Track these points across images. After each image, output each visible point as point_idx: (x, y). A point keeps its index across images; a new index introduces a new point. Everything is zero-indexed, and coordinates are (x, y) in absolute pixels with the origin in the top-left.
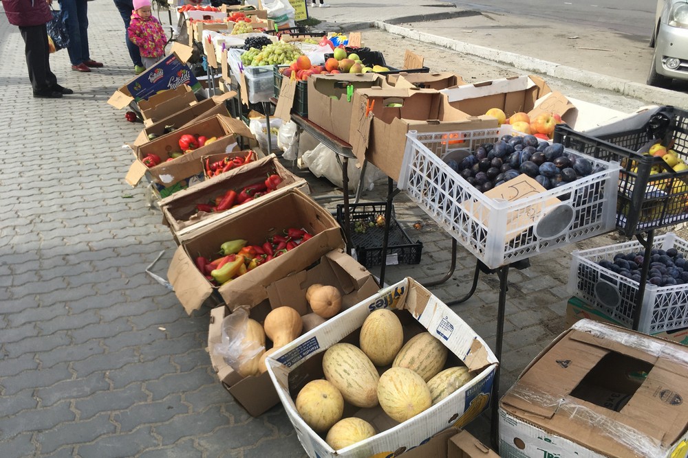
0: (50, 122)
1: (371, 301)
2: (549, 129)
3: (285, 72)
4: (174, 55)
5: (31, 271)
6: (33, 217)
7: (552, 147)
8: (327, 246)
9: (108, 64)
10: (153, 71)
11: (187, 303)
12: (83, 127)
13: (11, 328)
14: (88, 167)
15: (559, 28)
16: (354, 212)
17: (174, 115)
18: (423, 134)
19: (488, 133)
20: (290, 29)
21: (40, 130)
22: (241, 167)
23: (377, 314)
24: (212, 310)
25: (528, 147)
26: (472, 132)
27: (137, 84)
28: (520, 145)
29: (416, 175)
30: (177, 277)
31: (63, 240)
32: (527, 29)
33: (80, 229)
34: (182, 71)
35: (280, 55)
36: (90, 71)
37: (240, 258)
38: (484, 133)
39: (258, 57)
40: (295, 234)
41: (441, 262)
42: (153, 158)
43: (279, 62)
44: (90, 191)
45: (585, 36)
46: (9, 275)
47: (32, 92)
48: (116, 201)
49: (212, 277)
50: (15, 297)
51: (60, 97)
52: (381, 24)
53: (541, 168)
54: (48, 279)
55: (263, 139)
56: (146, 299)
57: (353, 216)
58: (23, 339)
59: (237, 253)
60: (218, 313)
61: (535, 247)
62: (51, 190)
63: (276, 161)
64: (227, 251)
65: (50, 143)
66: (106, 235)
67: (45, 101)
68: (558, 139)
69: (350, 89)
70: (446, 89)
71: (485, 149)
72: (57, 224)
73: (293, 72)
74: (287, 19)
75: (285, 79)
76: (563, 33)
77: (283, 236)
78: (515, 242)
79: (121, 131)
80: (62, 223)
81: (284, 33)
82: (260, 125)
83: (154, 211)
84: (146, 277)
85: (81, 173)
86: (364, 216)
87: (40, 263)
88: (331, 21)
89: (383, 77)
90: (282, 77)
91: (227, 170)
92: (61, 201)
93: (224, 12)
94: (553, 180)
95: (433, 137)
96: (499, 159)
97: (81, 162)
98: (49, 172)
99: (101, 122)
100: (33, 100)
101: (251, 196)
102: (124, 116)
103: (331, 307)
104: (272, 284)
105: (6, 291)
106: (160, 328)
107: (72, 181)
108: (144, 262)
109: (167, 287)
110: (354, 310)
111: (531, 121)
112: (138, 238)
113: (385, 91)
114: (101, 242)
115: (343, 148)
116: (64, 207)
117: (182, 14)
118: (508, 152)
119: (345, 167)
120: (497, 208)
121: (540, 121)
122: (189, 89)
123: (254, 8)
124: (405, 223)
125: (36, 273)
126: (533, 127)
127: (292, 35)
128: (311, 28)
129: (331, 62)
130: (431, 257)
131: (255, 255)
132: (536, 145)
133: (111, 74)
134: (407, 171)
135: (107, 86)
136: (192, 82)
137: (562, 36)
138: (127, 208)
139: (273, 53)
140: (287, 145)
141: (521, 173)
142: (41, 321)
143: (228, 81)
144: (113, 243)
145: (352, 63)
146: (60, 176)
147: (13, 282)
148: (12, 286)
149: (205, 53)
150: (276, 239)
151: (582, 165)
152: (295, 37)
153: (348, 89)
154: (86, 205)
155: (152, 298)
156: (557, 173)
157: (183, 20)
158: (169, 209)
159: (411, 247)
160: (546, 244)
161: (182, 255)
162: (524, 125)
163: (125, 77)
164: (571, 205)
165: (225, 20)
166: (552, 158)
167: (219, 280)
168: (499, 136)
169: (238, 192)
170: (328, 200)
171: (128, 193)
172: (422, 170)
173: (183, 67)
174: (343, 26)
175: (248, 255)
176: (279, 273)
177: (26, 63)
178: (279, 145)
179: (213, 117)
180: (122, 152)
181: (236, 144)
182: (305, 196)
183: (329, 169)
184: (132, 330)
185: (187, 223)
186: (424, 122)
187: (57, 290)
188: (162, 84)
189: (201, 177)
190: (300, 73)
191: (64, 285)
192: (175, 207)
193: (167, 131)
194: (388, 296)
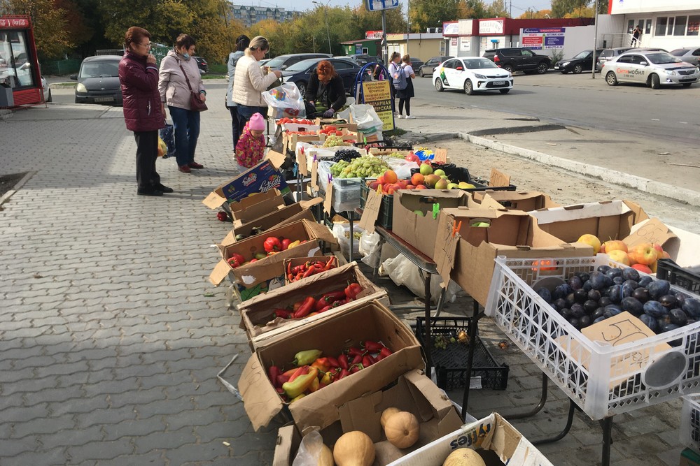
0: (148, 219)
1: (453, 437)
2: (650, 260)
3: (372, 185)
4: (268, 161)
5: (107, 368)
6: (118, 311)
7: (656, 284)
8: (406, 365)
9: (208, 166)
10: (247, 175)
11: (255, 418)
12: (177, 224)
13: (78, 429)
14: (175, 263)
15: (648, 143)
16: (434, 326)
17: (261, 218)
18: (512, 260)
19: (583, 261)
20: (378, 142)
21: (138, 226)
22: (322, 273)
23: (460, 453)
24: (281, 429)
25: (629, 281)
26: (565, 259)
27: (231, 187)
28: (619, 278)
29: (505, 302)
30: (248, 388)
31: (142, 337)
32: (614, 144)
33: (160, 326)
34: (273, 176)
35: (368, 168)
36: (190, 172)
37: (313, 370)
38: (578, 261)
39: (347, 169)
40: (372, 347)
41: (529, 390)
42: (238, 259)
43: (367, 174)
44: (175, 288)
45: (676, 153)
46: (84, 372)
47: (136, 189)
48: (197, 299)
49: (283, 390)
50: (88, 396)
51: (161, 195)
52: (465, 136)
53: (645, 307)
54: (122, 378)
55: (345, 243)
56: (213, 408)
57: (434, 330)
58: (87, 443)
59: (310, 365)
60: (286, 433)
61: (643, 398)
62: (139, 285)
63: (357, 269)
64: (300, 362)
65: (145, 238)
66: (184, 334)
67: (147, 198)
68: (662, 275)
69: (436, 207)
70: (535, 211)
71: (580, 278)
72: (139, 320)
73: (380, 186)
74: (375, 131)
75: (372, 192)
76: (653, 149)
77: (358, 348)
78: (620, 390)
79: (211, 230)
80: (144, 318)
81: (372, 147)
82: (343, 229)
83: (233, 312)
84: (216, 383)
85: (169, 269)
86: (445, 331)
87: (118, 360)
88: (416, 131)
89: (469, 194)
90: (369, 190)
91: (309, 275)
92: (145, 297)
93: (318, 125)
94: (661, 321)
95: (523, 263)
96: (597, 291)
97: (170, 258)
98: (140, 266)
99: (194, 220)
100: (136, 196)
101: (330, 304)
102: (216, 216)
103: (408, 436)
104: (346, 404)
105: (80, 389)
106: (225, 443)
107: (161, 276)
108: (217, 366)
109: (236, 396)
110: (433, 447)
111: (629, 249)
112: (214, 339)
113: (472, 210)
114: (177, 341)
115: (427, 263)
116: (148, 303)
117: (279, 126)
118: (607, 284)
119: (428, 281)
120: (599, 352)
121: (639, 251)
122: (279, 193)
123: (345, 122)
124: (489, 341)
125: (111, 371)
126: (632, 256)
127: (380, 148)
128: (397, 137)
129: (417, 177)
130: (519, 382)
131: (329, 368)
132: (638, 279)
133: (209, 175)
134: (495, 297)
135: (204, 186)
136: (282, 186)
137: (652, 151)
138: (207, 307)
139: (362, 166)
140: (368, 251)
141: (623, 310)
142: (109, 424)
143: (317, 188)
144: (189, 342)
145: (438, 178)
146: (149, 271)
147: (88, 379)
148: (87, 384)
149: (297, 161)
150: (352, 352)
151: (692, 306)
152: (383, 150)
153: (434, 207)
154: (170, 301)
155: (220, 407)
156: (664, 314)
157: (280, 131)
158: (247, 313)
159: (496, 370)
160: (656, 394)
161: (255, 362)
162: (621, 255)
163: (222, 178)
164: (683, 352)
165: (318, 132)
166: (658, 296)
167: (290, 394)
168: (596, 265)
169: (317, 299)
170: (408, 311)
171: (210, 291)
172: (511, 298)
173: (276, 172)
174: (428, 136)
175: (322, 367)
176: (354, 393)
177: (135, 163)
178: (361, 250)
179: (299, 221)
180: (209, 250)
181: (319, 248)
182: (385, 309)
183: (409, 278)
184: (196, 442)
185: (264, 329)
186: (514, 248)
187: (128, 391)
188: (255, 187)
189: (281, 280)
190: (386, 186)
191: (136, 387)
192: (253, 311)
193: (254, 233)
194: (472, 432)
